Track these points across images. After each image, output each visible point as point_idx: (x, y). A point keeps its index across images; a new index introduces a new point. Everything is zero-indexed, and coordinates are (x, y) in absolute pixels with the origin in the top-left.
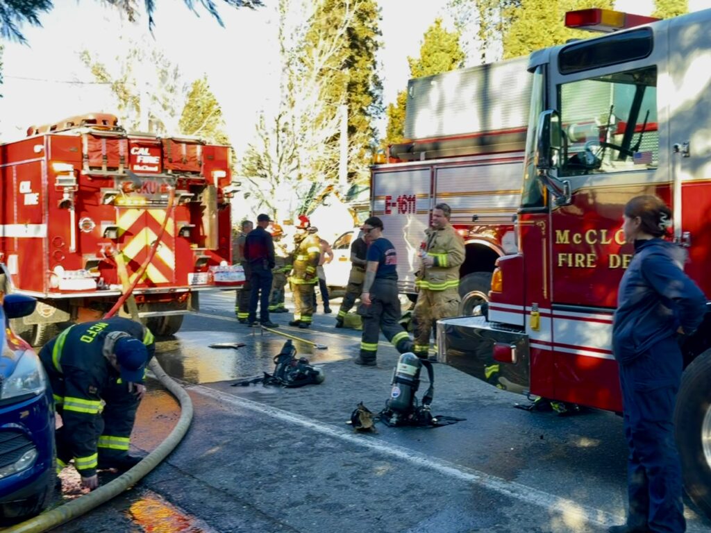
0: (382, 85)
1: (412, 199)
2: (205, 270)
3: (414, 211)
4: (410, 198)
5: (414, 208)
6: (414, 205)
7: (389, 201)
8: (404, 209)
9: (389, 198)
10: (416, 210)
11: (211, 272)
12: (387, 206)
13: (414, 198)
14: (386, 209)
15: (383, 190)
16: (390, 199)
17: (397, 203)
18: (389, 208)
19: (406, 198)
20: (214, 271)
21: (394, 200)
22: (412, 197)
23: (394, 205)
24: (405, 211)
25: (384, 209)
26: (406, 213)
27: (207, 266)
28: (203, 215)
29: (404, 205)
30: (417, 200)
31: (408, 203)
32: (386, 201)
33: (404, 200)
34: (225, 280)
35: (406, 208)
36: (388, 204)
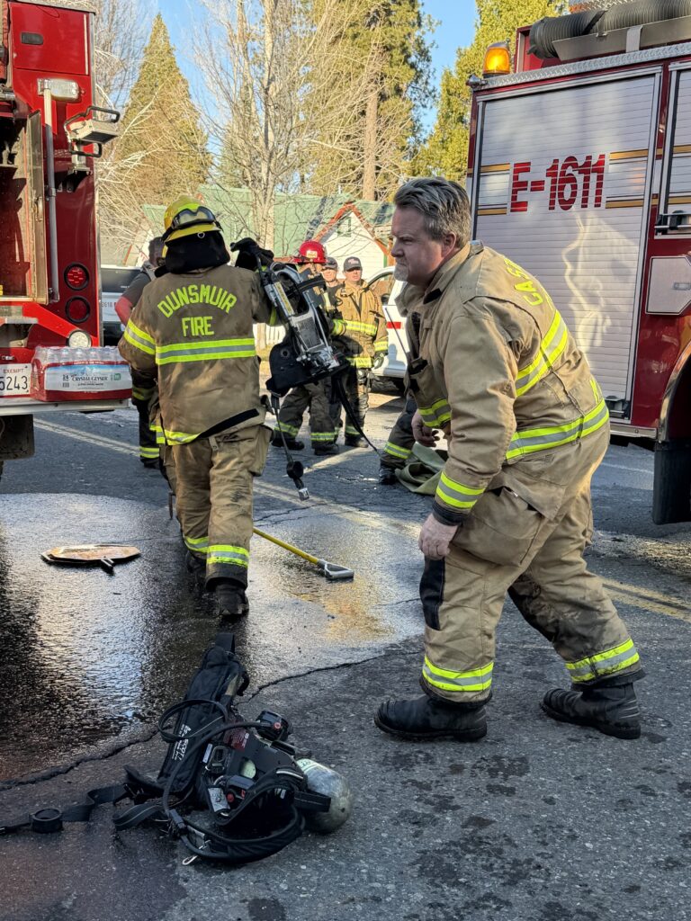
0: (429, 54)
1: (593, 168)
2: (26, 357)
3: (598, 200)
4: (587, 164)
5: (599, 192)
6: (599, 185)
7: (523, 177)
8: (567, 196)
9: (523, 167)
10: (604, 199)
11: (37, 363)
12: (515, 192)
13: (601, 163)
14: (514, 198)
15: (507, 147)
16: (527, 170)
17: (548, 181)
18: (521, 196)
19: (575, 166)
20: (44, 363)
21: (538, 173)
22: (594, 161)
23: (538, 186)
24: (572, 201)
25: (507, 200)
26: (576, 207)
27: (31, 348)
28: (19, 204)
29: (568, 187)
30: (610, 169)
31: (580, 179)
32: (516, 178)
33: (569, 170)
34: (74, 387)
35: (574, 194)
36: (518, 186)
